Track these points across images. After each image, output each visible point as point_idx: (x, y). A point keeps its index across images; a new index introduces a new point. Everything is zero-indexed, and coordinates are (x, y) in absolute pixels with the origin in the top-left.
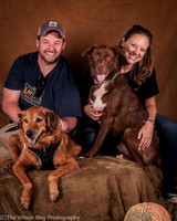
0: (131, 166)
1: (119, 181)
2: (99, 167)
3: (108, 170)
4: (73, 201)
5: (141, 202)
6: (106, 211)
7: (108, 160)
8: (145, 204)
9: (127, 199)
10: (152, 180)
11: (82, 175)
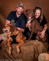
0: (40, 43)
1: (37, 47)
2: (31, 43)
3: (34, 44)
4: (24, 53)
5: (43, 53)
6: (33, 55)
7: (34, 41)
8: (44, 53)
9: (39, 52)
10: (46, 47)
11: (26, 45)
